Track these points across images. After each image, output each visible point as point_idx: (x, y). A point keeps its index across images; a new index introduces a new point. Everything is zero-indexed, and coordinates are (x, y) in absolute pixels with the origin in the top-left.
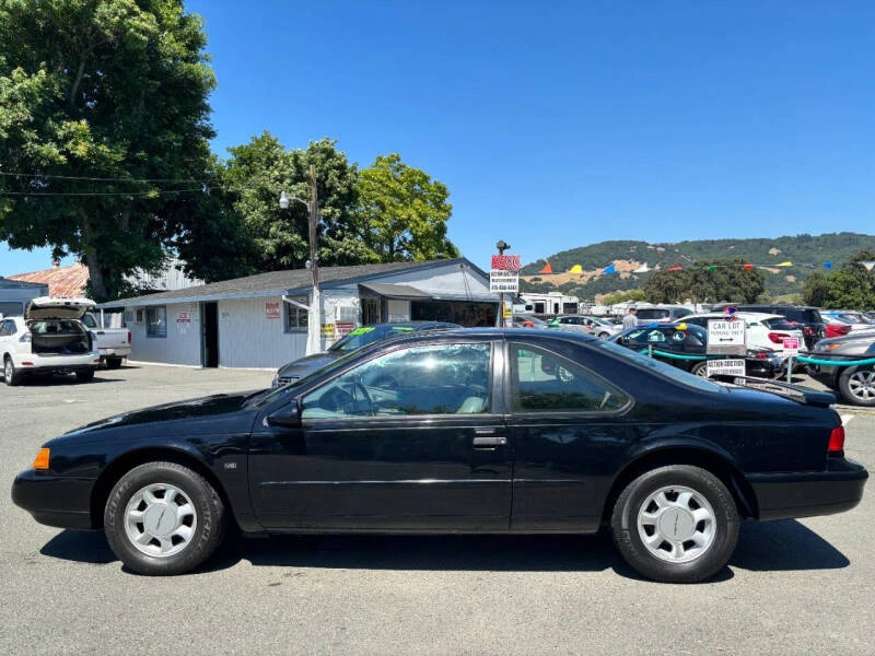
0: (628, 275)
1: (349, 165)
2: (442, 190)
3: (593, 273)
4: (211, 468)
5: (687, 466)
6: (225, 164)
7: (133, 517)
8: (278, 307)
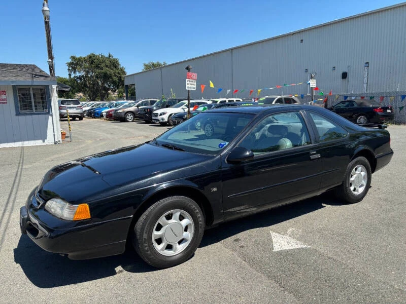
7: (156, 235)
8: (5, 94)
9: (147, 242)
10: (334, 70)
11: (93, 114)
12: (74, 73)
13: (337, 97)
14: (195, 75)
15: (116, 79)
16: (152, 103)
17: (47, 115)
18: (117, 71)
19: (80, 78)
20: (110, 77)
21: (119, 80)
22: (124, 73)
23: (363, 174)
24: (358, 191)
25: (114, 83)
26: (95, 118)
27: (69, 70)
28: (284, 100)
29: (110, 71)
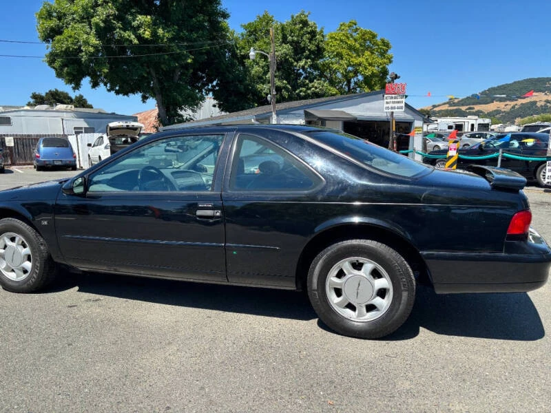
0: (543, 103)
1: (318, 30)
2: (387, 45)
3: (515, 102)
6: (239, 36)
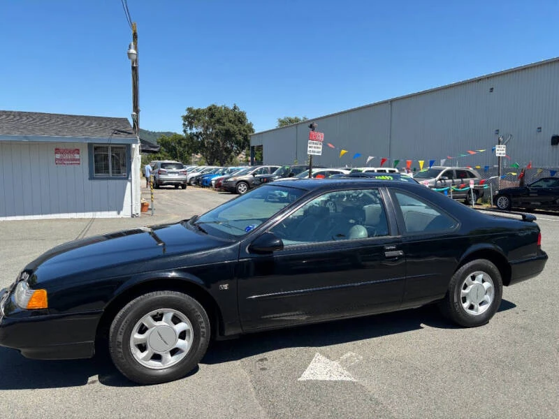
4: (209, 290)
5: (483, 260)
7: (137, 339)
8: (79, 154)
9: (121, 346)
10: (541, 131)
11: (201, 182)
12: (190, 129)
13: (539, 171)
14: (321, 136)
15: (240, 138)
16: (273, 170)
17: (125, 181)
18: (242, 129)
19: (197, 135)
20: (234, 135)
21: (244, 139)
22: (251, 130)
23: (487, 285)
24: (477, 310)
25: (238, 143)
26: (202, 187)
27: (184, 124)
28: (455, 173)
29: (233, 128)
